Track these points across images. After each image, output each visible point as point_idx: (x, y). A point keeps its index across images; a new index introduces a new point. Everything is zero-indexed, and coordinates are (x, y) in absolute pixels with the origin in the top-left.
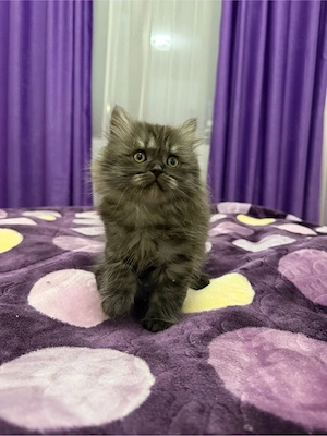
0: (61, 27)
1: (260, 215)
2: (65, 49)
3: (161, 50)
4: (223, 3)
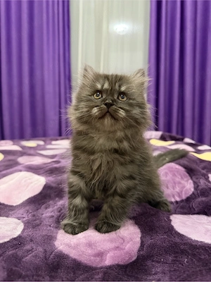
1: (167, 139)
2: (54, 41)
3: (121, 34)
4: (151, 2)
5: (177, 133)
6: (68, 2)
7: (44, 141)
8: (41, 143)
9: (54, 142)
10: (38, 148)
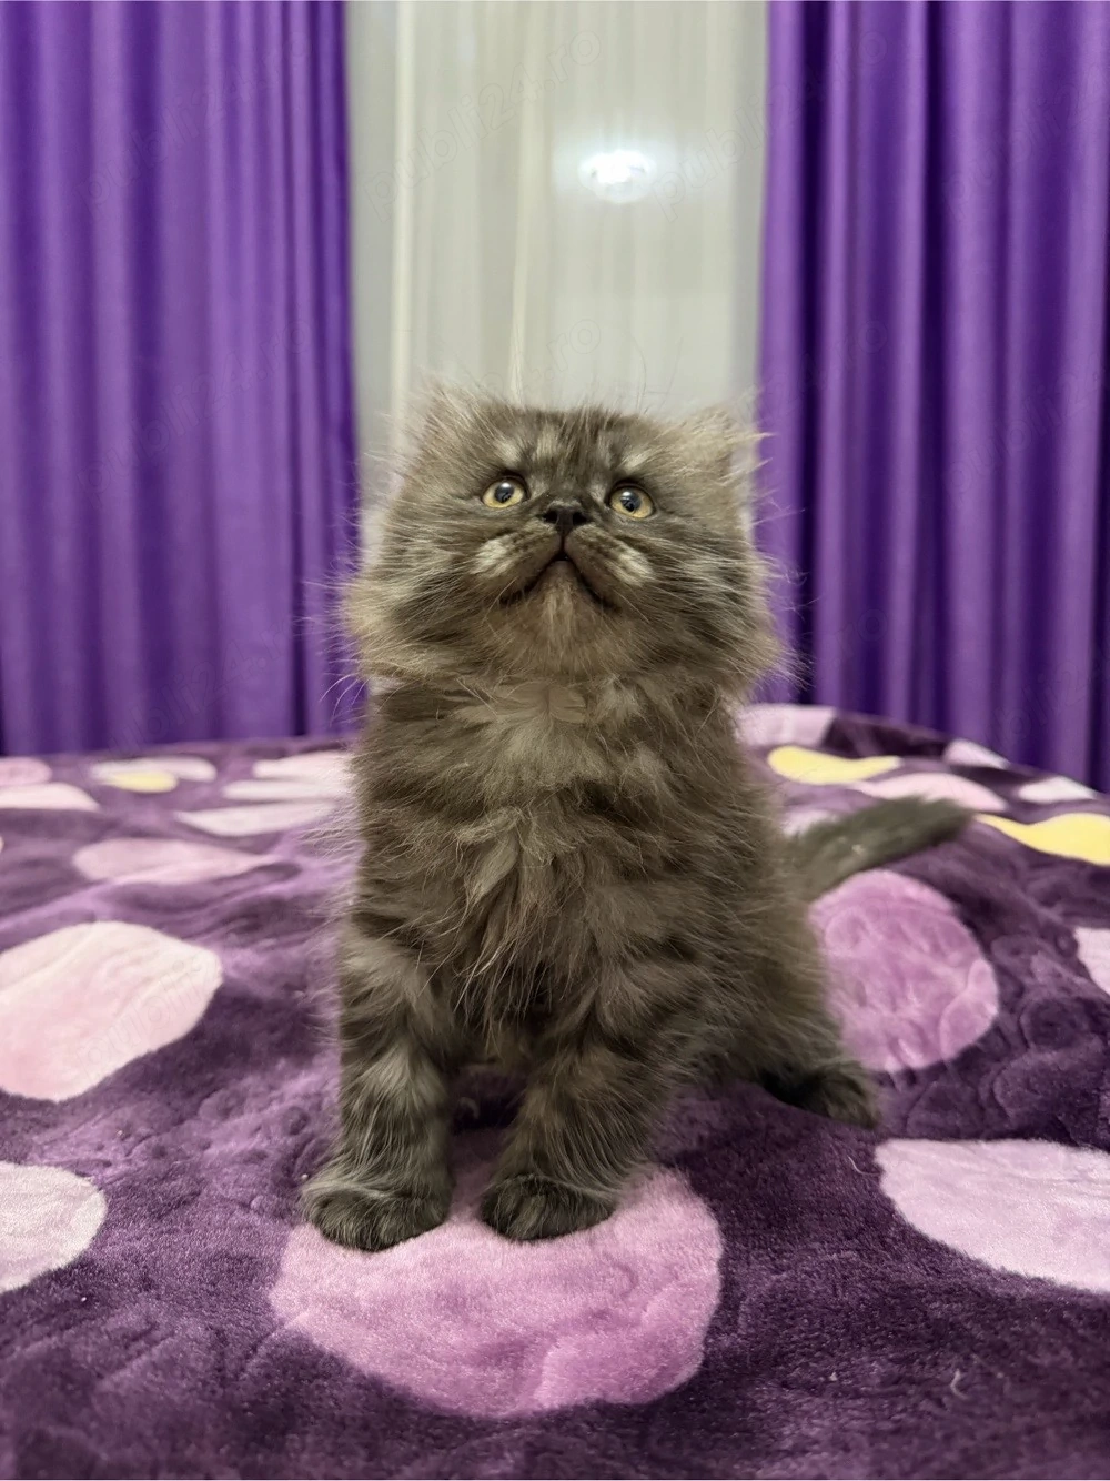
0: (248, 168)
1: (860, 746)
2: (264, 235)
4: (773, 11)
5: (913, 717)
6: (339, 10)
7: (212, 760)
8: (200, 771)
9: (265, 768)
10: (183, 795)
